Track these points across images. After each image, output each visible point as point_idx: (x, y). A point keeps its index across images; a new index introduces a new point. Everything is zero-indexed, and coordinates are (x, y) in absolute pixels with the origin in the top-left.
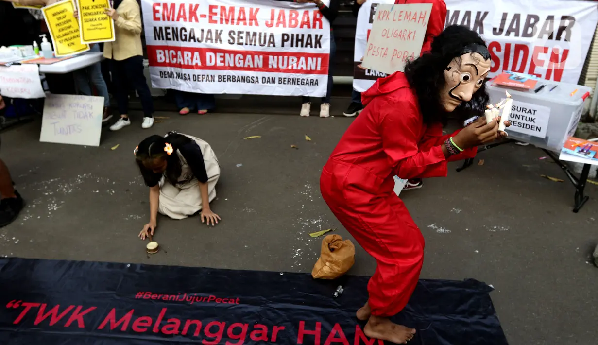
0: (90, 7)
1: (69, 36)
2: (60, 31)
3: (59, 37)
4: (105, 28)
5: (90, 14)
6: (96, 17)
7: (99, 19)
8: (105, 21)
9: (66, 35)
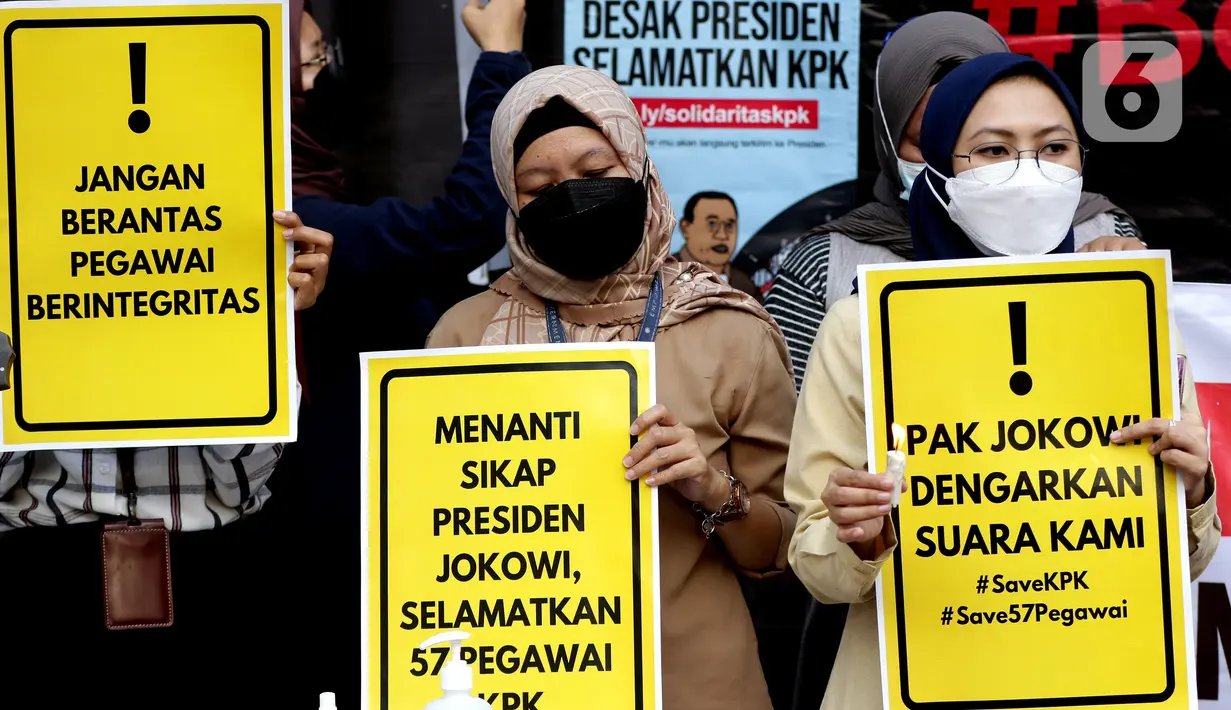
0: (986, 436)
1: (520, 637)
2: (450, 569)
3: (423, 616)
4: (1118, 612)
5: (976, 489)
6: (1039, 514)
7: (1058, 535)
8: (1119, 555)
9: (491, 613)
